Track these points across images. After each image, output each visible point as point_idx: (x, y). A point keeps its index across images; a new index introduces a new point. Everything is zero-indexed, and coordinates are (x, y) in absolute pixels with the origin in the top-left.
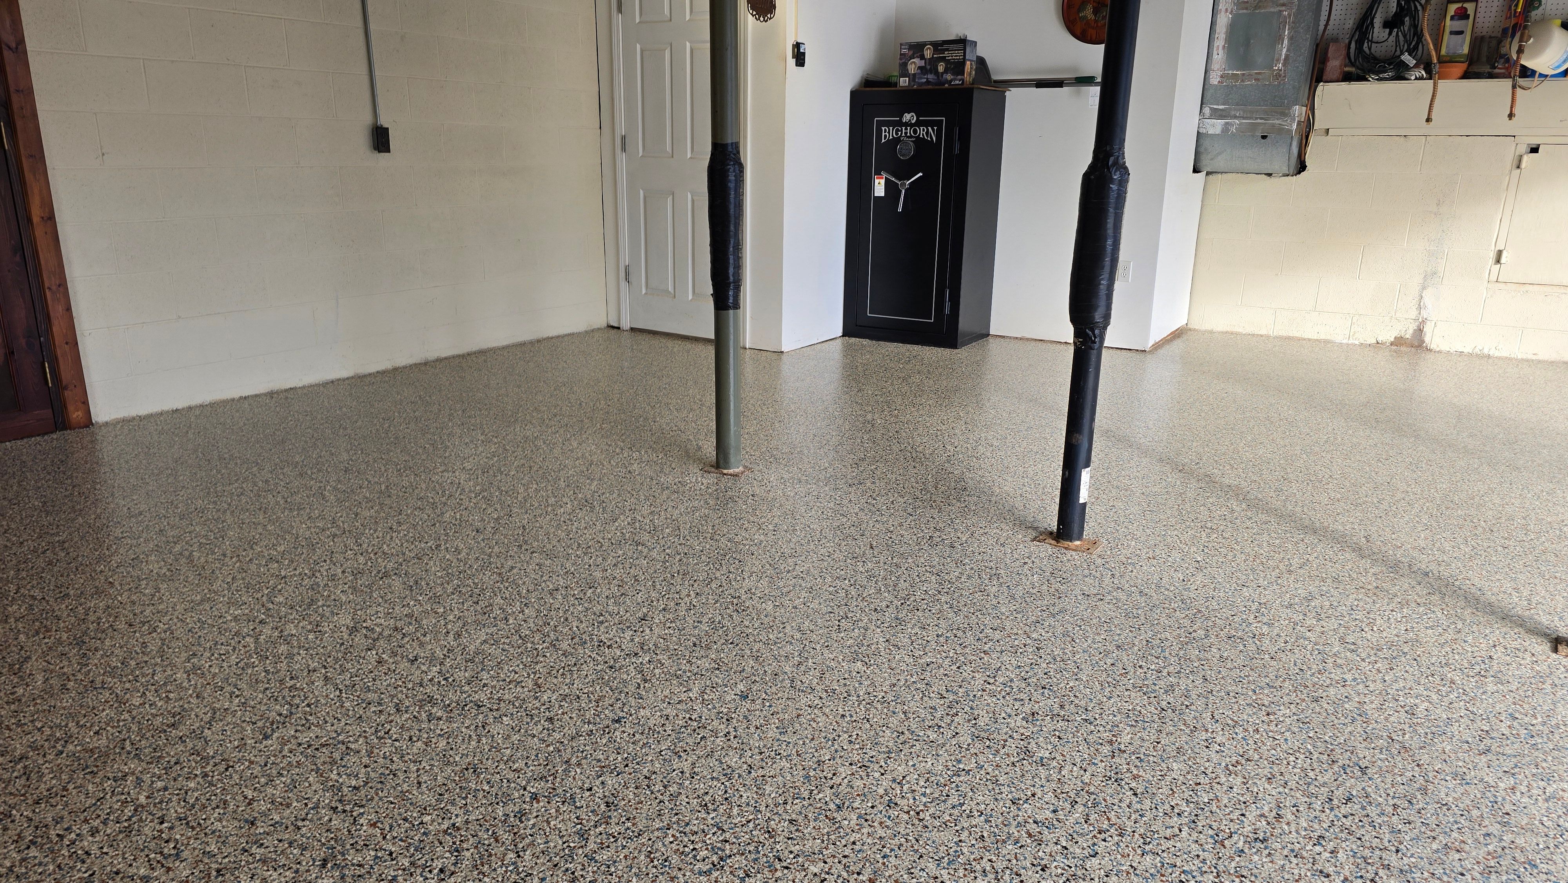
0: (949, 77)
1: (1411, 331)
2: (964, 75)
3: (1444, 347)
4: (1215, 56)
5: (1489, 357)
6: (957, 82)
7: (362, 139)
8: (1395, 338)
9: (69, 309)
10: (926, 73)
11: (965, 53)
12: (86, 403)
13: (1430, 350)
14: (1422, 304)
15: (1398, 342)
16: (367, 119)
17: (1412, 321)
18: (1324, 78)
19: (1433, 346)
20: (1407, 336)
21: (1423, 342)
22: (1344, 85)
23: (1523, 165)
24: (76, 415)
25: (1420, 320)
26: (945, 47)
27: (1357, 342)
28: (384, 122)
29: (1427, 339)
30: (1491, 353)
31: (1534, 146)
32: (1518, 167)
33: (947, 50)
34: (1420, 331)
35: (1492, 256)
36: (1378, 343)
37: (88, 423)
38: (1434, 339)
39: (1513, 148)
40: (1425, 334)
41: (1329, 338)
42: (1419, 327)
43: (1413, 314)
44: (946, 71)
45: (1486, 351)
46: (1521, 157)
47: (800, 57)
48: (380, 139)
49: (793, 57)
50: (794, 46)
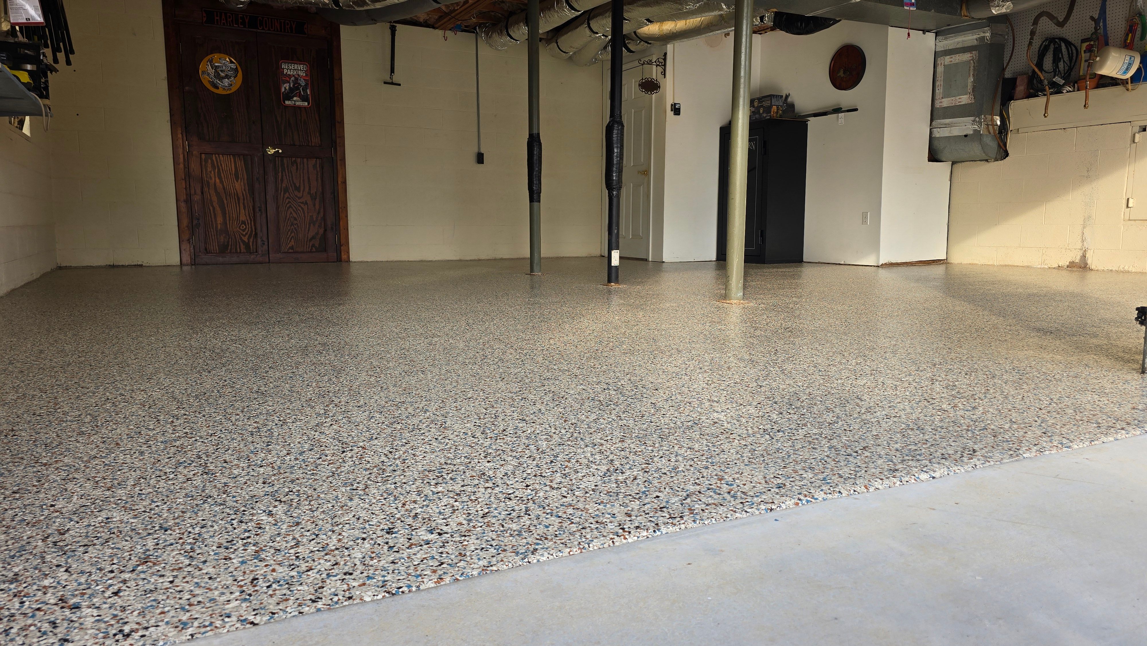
0: (765, 115)
1: (1078, 258)
2: (771, 113)
3: (1100, 268)
4: (937, 91)
5: (1129, 272)
6: (768, 117)
7: (473, 158)
8: (1070, 262)
9: (347, 216)
10: (755, 115)
11: (771, 102)
12: (348, 253)
13: (1092, 270)
14: (1084, 238)
15: (1072, 265)
16: (476, 150)
17: (1079, 250)
18: (1015, 98)
19: (1093, 267)
20: (1077, 261)
21: (1087, 264)
22: (1025, 100)
23: (1136, 140)
24: (344, 257)
25: (1084, 249)
26: (763, 99)
27: (1046, 267)
28: (482, 151)
29: (1089, 262)
30: (1130, 270)
31: (1144, 127)
32: (1134, 142)
33: (764, 101)
34: (1084, 256)
35: (1124, 202)
36: (1059, 266)
37: (348, 261)
38: (1092, 261)
39: (1130, 129)
40: (1087, 259)
41: (1029, 264)
42: (1083, 254)
43: (1079, 245)
44: (763, 113)
45: (1126, 268)
46: (1134, 135)
47: (676, 110)
48: (480, 158)
49: (672, 110)
50: (672, 105)
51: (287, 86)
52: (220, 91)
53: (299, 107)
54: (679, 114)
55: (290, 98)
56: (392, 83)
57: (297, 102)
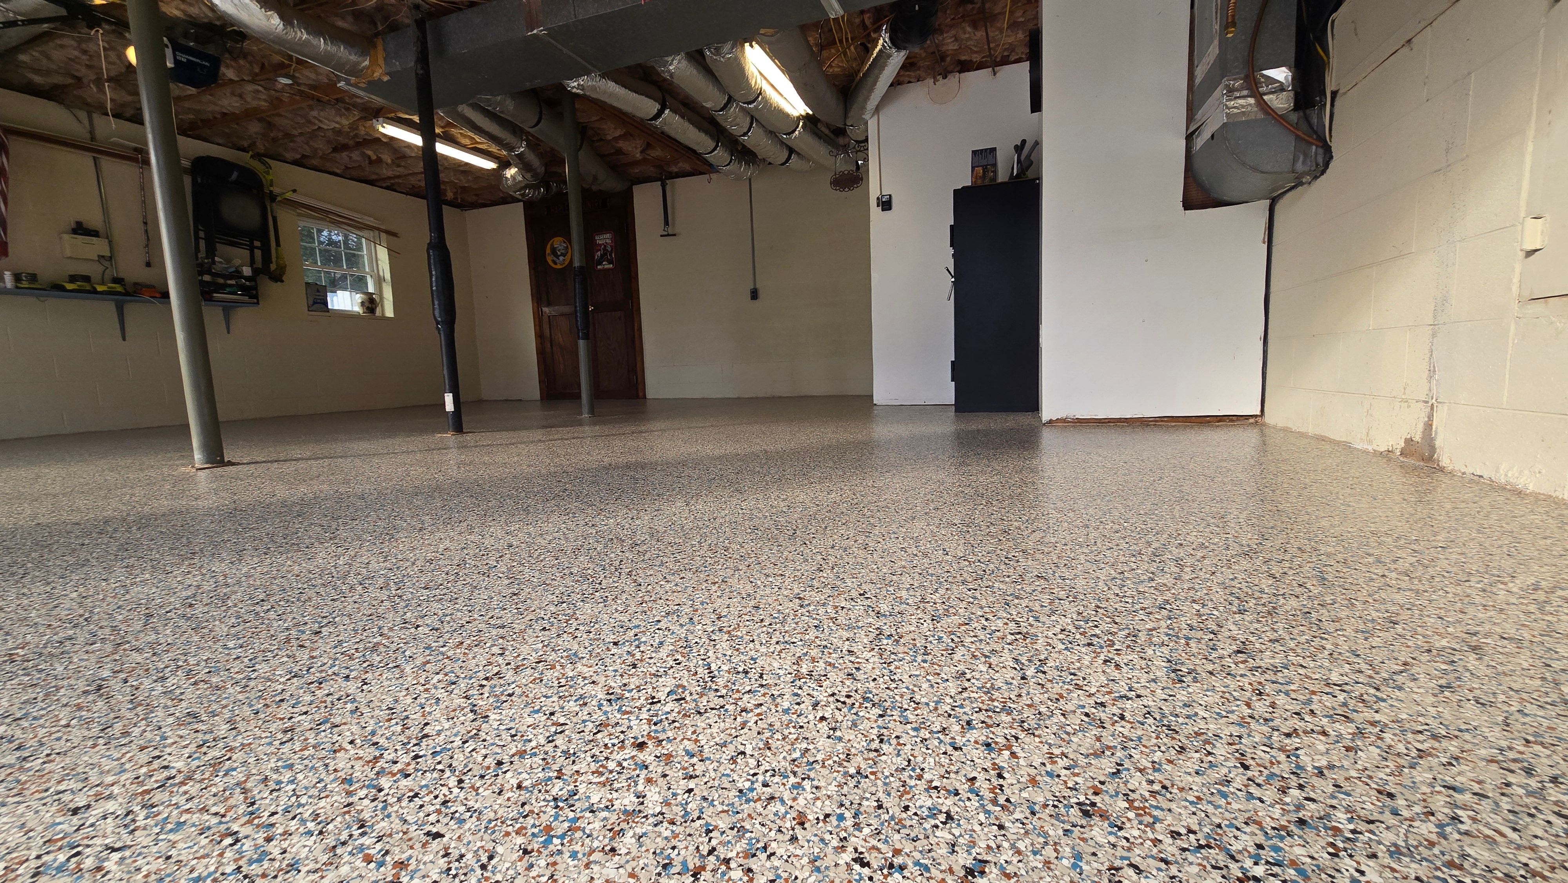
1: (1421, 428)
3: (1459, 464)
7: (748, 295)
8: (1405, 440)
9: (643, 359)
13: (1443, 469)
14: (1432, 367)
15: (1408, 450)
16: (751, 287)
17: (1422, 404)
19: (1446, 461)
20: (1418, 438)
21: (1434, 449)
24: (641, 394)
25: (1431, 402)
27: (1370, 448)
28: (758, 287)
29: (1438, 444)
30: (1522, 482)
34: (1429, 425)
36: (1388, 450)
37: (644, 397)
40: (1435, 433)
41: (1348, 439)
42: (1429, 417)
45: (1514, 477)
47: (886, 205)
48: (754, 295)
49: (878, 206)
50: (878, 198)
51: (599, 253)
52: (558, 267)
53: (608, 270)
54: (890, 209)
55: (600, 264)
56: (668, 235)
57: (607, 266)
